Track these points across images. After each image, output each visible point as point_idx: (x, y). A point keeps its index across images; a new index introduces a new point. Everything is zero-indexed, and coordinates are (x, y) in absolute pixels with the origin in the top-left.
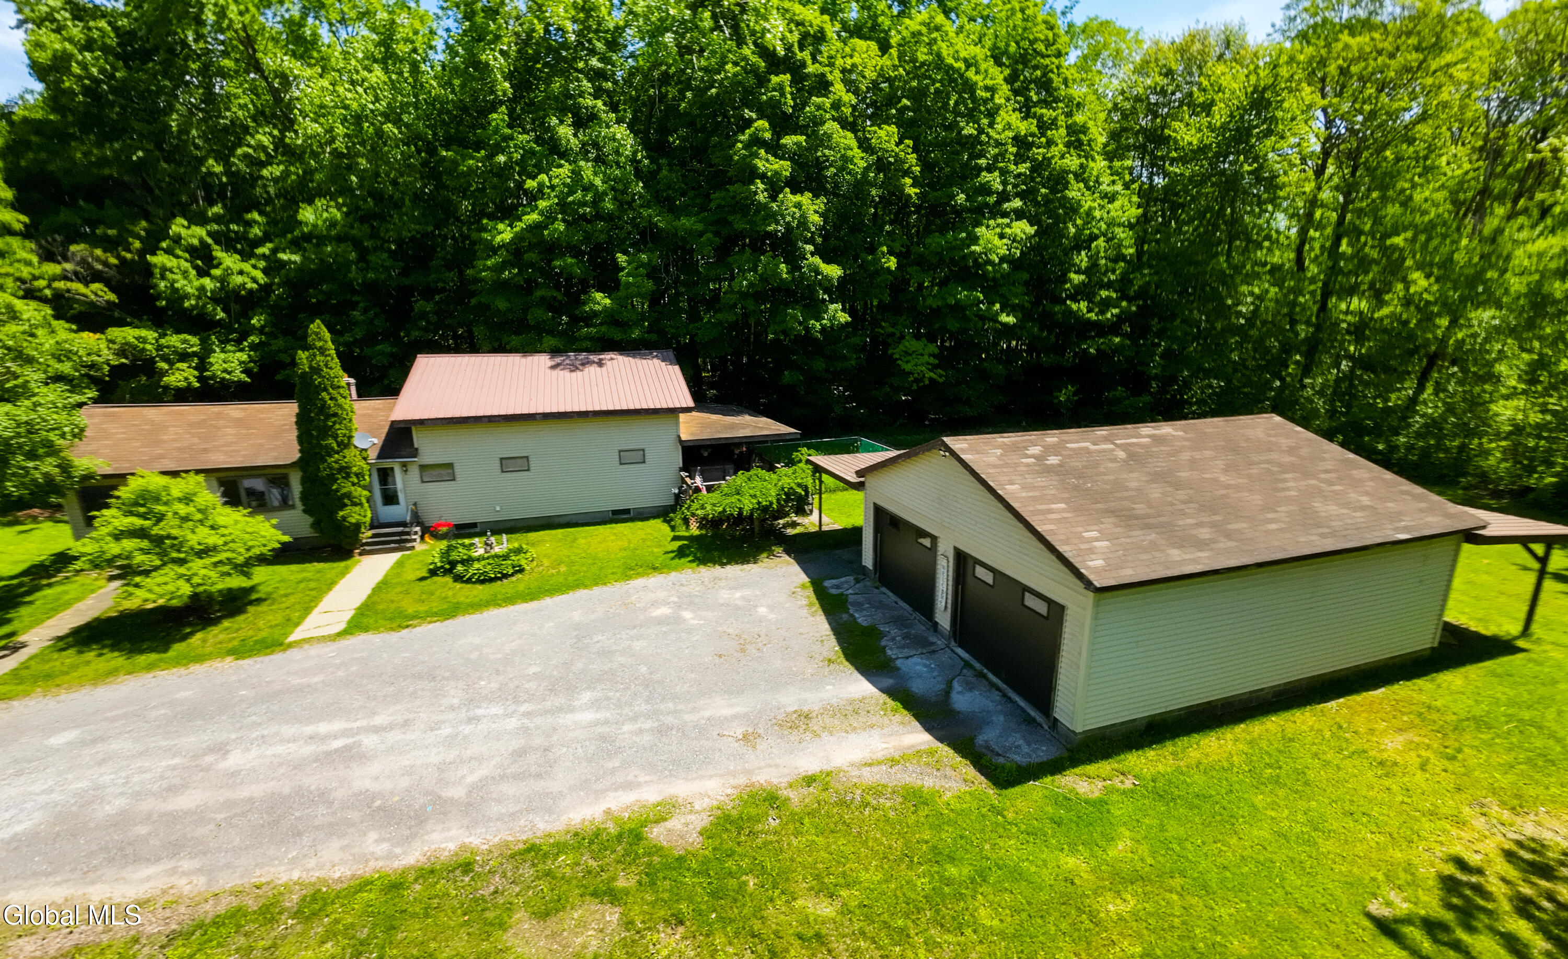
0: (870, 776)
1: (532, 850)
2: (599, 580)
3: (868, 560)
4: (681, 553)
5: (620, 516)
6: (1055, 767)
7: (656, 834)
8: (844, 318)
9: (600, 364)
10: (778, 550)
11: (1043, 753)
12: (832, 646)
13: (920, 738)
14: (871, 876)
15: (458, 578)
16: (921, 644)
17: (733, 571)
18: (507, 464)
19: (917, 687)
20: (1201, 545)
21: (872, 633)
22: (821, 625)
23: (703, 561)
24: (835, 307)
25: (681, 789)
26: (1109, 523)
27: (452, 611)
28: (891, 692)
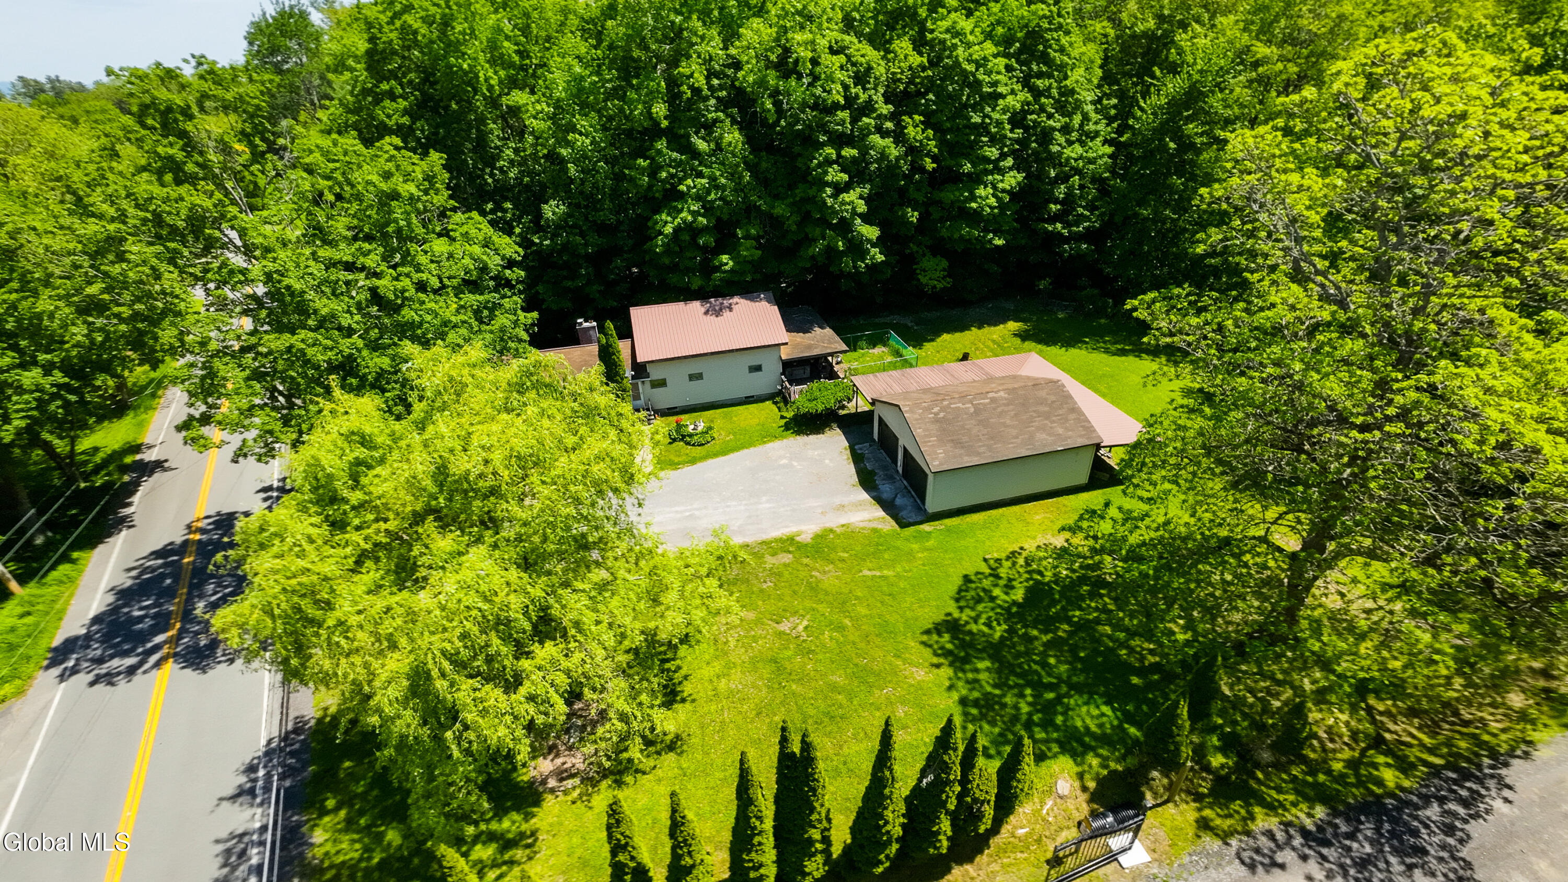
0: (862, 525)
1: (763, 543)
2: (751, 444)
3: (876, 436)
4: (787, 427)
5: (749, 400)
6: (921, 523)
7: (798, 539)
8: (880, 258)
9: (730, 308)
10: (834, 425)
11: (919, 518)
12: (855, 479)
13: (881, 513)
14: (859, 548)
15: (688, 444)
16: (890, 478)
17: (813, 438)
18: (693, 377)
19: (885, 496)
20: (979, 454)
21: (872, 473)
22: (851, 469)
23: (799, 432)
24: (874, 251)
25: (803, 528)
26: (949, 447)
27: (693, 461)
28: (874, 498)
